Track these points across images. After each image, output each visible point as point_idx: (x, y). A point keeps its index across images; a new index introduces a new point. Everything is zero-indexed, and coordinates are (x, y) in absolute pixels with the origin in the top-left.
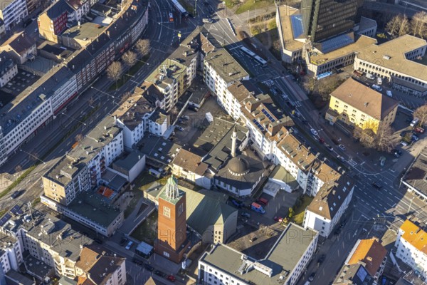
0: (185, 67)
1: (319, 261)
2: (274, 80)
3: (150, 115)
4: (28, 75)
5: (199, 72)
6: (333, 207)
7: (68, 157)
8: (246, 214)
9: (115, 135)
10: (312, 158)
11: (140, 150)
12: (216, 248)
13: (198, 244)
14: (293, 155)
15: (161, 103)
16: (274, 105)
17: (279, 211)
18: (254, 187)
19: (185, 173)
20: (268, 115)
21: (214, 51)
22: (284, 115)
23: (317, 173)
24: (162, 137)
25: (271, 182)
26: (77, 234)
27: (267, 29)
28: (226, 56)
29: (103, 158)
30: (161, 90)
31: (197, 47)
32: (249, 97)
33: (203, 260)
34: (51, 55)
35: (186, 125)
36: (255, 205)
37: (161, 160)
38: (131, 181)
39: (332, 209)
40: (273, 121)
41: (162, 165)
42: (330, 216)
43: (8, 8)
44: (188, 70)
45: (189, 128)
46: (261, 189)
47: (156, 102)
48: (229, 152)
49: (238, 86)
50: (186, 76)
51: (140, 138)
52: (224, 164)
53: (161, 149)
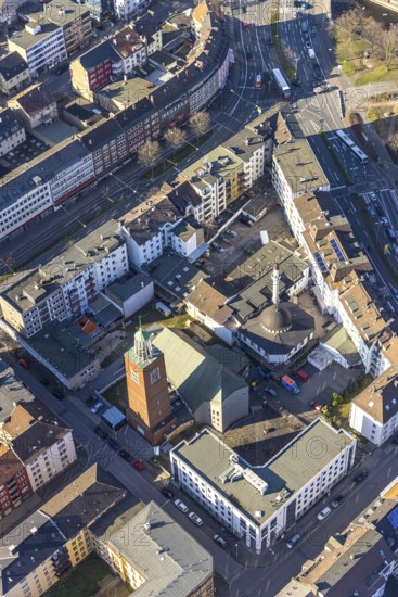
0: (242, 161)
1: (355, 480)
2: (377, 194)
3: (173, 226)
4: (38, 145)
5: (268, 169)
6: (391, 404)
7: (41, 271)
8: (271, 391)
9: (112, 250)
10: (382, 324)
11: (151, 272)
12: (200, 437)
13: (188, 424)
14: (357, 315)
15: (197, 209)
16: (351, 235)
17: (321, 393)
18: (293, 352)
19: (201, 316)
20: (337, 250)
21: (291, 142)
22: (361, 253)
23: (384, 349)
24: (186, 259)
25: (322, 348)
26: (18, 385)
27: (392, 114)
28: (305, 152)
29: (91, 279)
30: (198, 191)
31: (268, 133)
32: (319, 218)
33: (176, 452)
34: (75, 119)
35: (229, 245)
36: (287, 380)
37: (174, 292)
38: (126, 316)
39: (387, 407)
40: (342, 259)
41: (176, 299)
42: (381, 418)
43: (36, 46)
44: (246, 165)
45: (232, 249)
46: (305, 356)
47: (188, 208)
48: (269, 296)
49: (309, 199)
50: (242, 174)
51: (155, 255)
52: (256, 312)
53: (179, 276)
